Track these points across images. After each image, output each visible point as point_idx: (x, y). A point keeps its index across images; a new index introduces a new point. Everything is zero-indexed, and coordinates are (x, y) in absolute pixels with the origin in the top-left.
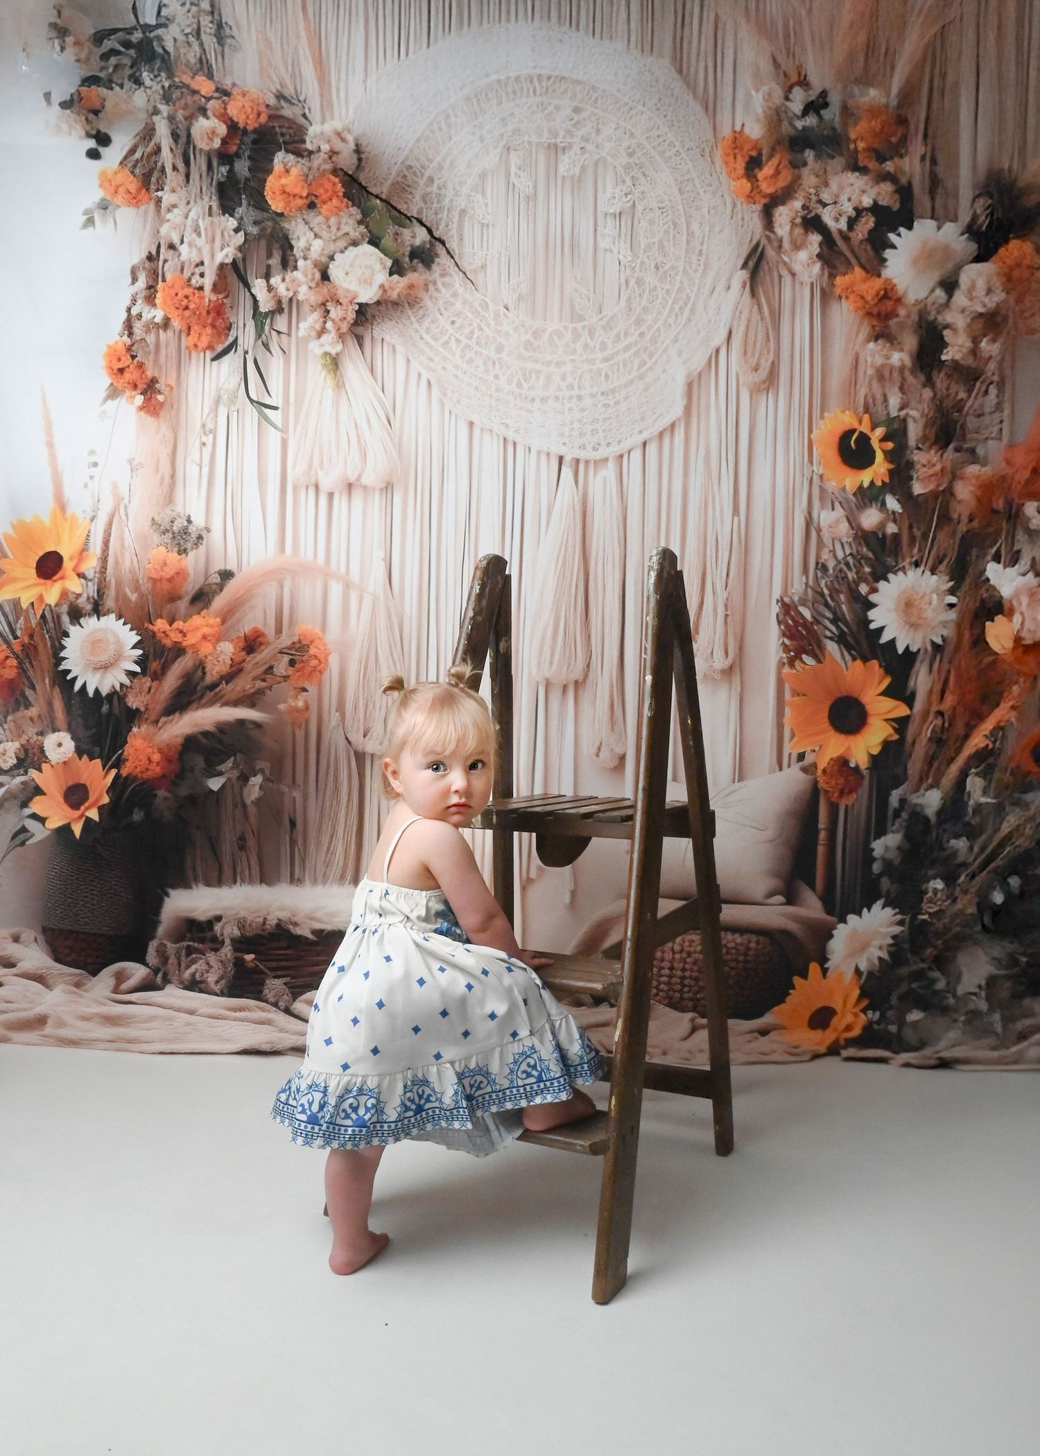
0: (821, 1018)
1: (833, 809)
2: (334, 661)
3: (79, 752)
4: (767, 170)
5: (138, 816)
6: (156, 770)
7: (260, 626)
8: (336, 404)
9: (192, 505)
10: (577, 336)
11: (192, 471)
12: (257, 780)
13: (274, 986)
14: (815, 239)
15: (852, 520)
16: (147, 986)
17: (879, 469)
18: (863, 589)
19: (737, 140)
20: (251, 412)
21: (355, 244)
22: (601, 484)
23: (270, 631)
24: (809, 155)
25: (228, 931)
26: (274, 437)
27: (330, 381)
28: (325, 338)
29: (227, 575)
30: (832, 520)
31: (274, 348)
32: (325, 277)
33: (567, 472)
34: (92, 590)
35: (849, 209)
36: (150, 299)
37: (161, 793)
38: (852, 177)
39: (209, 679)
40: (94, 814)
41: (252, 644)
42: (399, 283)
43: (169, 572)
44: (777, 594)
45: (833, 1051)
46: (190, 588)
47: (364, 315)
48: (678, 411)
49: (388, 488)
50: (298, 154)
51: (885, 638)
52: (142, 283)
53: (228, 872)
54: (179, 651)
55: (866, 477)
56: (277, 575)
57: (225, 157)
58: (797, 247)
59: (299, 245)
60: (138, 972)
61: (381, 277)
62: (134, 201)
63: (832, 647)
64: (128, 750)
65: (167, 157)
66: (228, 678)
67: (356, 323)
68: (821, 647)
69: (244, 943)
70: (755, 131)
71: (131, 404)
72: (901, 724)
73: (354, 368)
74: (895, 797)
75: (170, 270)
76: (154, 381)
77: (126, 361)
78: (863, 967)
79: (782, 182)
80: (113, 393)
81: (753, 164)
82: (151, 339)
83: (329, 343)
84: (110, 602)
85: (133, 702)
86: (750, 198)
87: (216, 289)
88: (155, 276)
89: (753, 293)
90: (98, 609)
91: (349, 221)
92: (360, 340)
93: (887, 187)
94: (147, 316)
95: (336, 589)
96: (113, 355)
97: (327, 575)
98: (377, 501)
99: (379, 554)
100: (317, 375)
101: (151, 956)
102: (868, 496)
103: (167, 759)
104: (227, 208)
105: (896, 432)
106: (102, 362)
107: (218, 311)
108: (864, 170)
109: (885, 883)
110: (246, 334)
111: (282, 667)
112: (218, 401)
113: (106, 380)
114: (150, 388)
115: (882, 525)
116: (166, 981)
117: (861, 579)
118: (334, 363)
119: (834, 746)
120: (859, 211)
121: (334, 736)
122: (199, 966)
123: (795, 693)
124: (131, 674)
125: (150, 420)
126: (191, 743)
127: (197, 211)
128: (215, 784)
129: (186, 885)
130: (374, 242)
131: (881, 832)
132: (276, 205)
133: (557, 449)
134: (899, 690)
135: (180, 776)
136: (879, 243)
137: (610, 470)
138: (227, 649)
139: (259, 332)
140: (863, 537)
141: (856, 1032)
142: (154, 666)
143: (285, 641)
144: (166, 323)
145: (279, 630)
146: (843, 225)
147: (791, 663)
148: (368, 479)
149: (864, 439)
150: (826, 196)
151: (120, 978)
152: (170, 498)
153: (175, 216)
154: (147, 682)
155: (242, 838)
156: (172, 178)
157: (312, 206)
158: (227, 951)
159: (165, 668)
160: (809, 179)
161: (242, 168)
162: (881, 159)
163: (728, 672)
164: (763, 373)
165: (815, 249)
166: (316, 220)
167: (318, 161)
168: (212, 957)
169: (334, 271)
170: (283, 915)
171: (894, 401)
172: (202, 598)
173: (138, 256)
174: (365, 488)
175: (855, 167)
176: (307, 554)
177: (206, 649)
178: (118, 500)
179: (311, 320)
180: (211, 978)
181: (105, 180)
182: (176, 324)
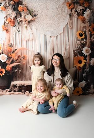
0: (78, 92)
1: (79, 71)
2: (28, 58)
3: (2, 68)
4: (71, 6)
5: (8, 74)
6: (10, 70)
7: (20, 55)
8: (27, 31)
9: (12, 42)
10: (52, 24)
11: (12, 39)
12: (20, 70)
13: (23, 91)
14: (76, 13)
15: (81, 42)
16: (10, 91)
17: (83, 37)
18: (82, 49)
19: (68, 3)
20: (18, 32)
21: (28, 14)
22: (55, 39)
23: (21, 55)
24: (76, 4)
25: (18, 86)
26: (20, 35)
27: (26, 29)
28: (25, 24)
29: (16, 49)
30: (78, 42)
31: (20, 25)
32: (25, 18)
33: (51, 38)
34: (2, 51)
35: (80, 9)
36: (7, 21)
37: (10, 72)
38: (80, 6)
39: (15, 60)
40: (3, 74)
41: (19, 57)
42: (33, 18)
43: (10, 49)
44: (73, 50)
45: (79, 95)
46: (12, 51)
47: (29, 22)
48: (62, 31)
49: (32, 40)
50: (22, 5)
51: (84, 54)
52: (6, 19)
53: (18, 80)
54: (11, 58)
55: (82, 38)
56: (21, 49)
57: (14, 5)
58: (75, 14)
59: (22, 15)
60: (9, 90)
61: (31, 18)
62: (4, 10)
63: (79, 55)
64: (7, 68)
65: (8, 5)
66: (17, 60)
67: (28, 23)
68: (77, 55)
69: (19, 87)
70: (70, 2)
71: (5, 32)
72: (86, 63)
73: (28, 27)
74: (85, 70)
75: (8, 17)
76: (7, 29)
77: (4, 27)
78: (82, 87)
79: (73, 7)
80: (3, 31)
81: (70, 5)
82: (7, 25)
83: (26, 25)
84: (4, 53)
85: (7, 63)
86: (69, 9)
87: (13, 19)
88: (7, 18)
89: (70, 19)
90: (3, 53)
91: (27, 12)
92: (29, 24)
93: (84, 7)
94: (6, 22)
95: (27, 51)
96: (3, 27)
97: (27, 49)
98: (31, 42)
99: (32, 47)
100: (25, 28)
101: (10, 88)
102: (82, 39)
103: (11, 69)
104: (14, 11)
105: (85, 33)
106: (2, 27)
107: (14, 22)
108: (81, 6)
109: (84, 79)
110: (17, 24)
111: (22, 59)
112: (14, 31)
113: (2, 29)
114: (7, 30)
115: (84, 42)
116: (12, 91)
117: (82, 48)
118: (26, 27)
119: (79, 65)
120: (81, 10)
121: (28, 66)
122: (15, 89)
123: (75, 60)
124: (7, 60)
125: (7, 33)
126: (13, 67)
127: (11, 11)
128: (16, 71)
129: (13, 81)
130: (30, 14)
131: (84, 74)
132: (20, 10)
133: (50, 36)
134: (85, 59)
135: (12, 70)
136: (83, 13)
137: (56, 37)
138: (16, 57)
139: (18, 24)
140: (82, 44)
141: (81, 93)
142: (9, 59)
143: (22, 56)
144: (8, 23)
145: (22, 55)
146: (79, 11)
147: (74, 57)
148: (30, 39)
149: (82, 34)
150: (77, 8)
151: (7, 91)
152: (10, 42)
153: (9, 12)
154: (8, 61)
155: (19, 76)
156: (8, 8)
157: (23, 10)
158: (18, 87)
159: (10, 59)
160: (76, 7)
161: (16, 6)
162: (83, 4)
163: (68, 58)
164: (71, 27)
165: (76, 14)
166: (24, 12)
167: (24, 5)
168: (16, 88)
169: (26, 17)
170: (24, 84)
171: (85, 30)
172: (13, 52)
173: (5, 16)
174: (30, 40)
175: (80, 5)
176: (24, 47)
177: (14, 57)
178: (4, 42)
179: (24, 23)
180: (16, 90)
181: (1, 8)
182: (9, 23)
